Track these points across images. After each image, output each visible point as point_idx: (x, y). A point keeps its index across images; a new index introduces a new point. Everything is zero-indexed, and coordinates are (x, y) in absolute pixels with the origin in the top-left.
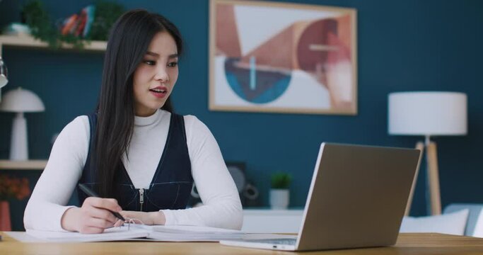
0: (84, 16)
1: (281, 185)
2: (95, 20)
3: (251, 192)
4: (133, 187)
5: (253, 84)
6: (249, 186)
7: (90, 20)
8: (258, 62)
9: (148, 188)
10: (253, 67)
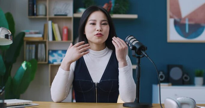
0: (111, 4)
1: (199, 75)
2: (115, 5)
3: (186, 78)
4: (93, 82)
5: (187, 31)
6: (185, 75)
7: (113, 5)
8: (189, 20)
9: (99, 82)
10: (187, 22)
